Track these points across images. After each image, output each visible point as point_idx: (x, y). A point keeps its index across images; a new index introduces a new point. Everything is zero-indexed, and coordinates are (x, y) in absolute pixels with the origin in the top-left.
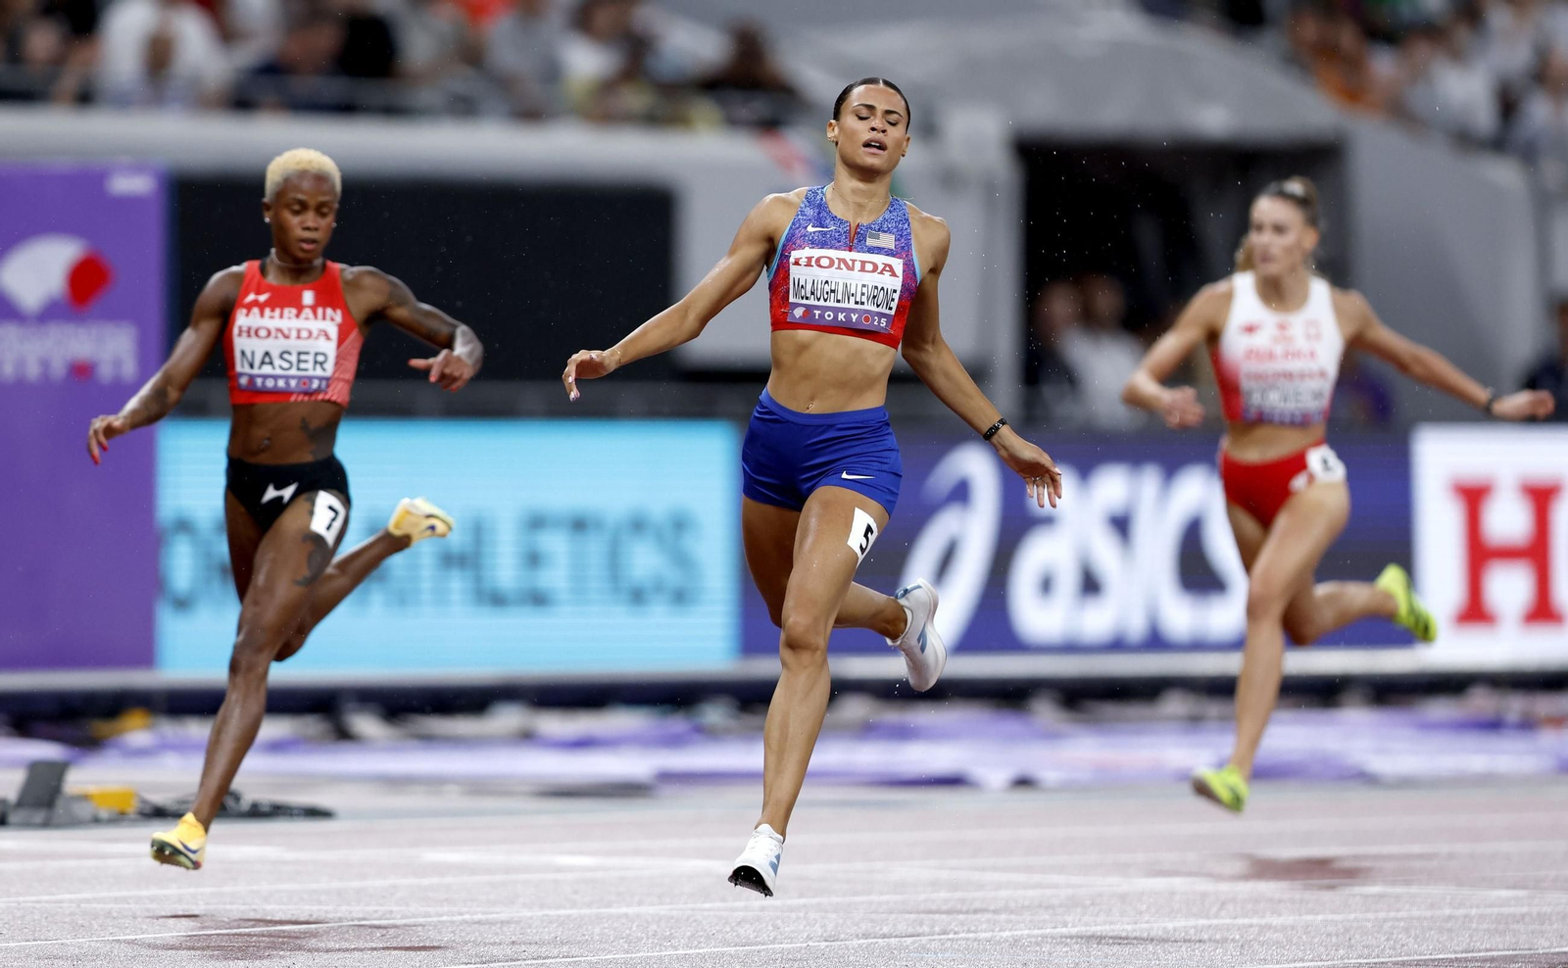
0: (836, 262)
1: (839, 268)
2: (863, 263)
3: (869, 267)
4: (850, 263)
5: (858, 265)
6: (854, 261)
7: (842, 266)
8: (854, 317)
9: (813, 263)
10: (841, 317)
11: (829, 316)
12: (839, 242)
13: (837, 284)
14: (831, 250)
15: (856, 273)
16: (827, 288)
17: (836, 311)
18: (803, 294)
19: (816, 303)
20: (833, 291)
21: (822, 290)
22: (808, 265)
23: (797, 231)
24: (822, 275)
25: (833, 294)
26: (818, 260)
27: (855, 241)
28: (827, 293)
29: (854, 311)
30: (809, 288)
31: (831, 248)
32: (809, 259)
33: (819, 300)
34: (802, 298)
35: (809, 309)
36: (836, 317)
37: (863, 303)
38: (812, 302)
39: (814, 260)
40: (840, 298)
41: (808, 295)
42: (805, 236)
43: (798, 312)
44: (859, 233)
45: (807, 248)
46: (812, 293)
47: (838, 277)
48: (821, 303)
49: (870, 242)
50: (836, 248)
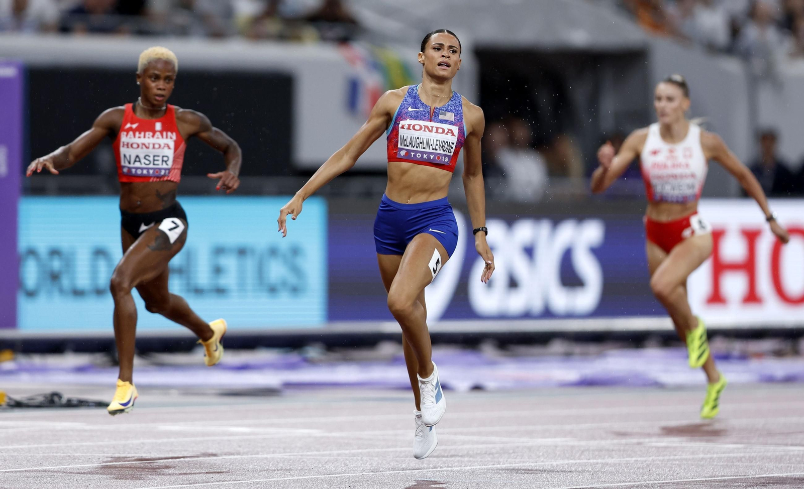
0: (423, 127)
1: (425, 131)
2: (437, 128)
3: (440, 131)
4: (431, 128)
5: (434, 130)
6: (432, 127)
7: (426, 130)
8: (432, 157)
9: (411, 128)
10: (425, 156)
11: (419, 156)
12: (425, 117)
13: (423, 139)
14: (421, 121)
15: (433, 134)
16: (418, 141)
17: (422, 153)
18: (405, 143)
19: (412, 149)
20: (421, 143)
21: (416, 142)
22: (409, 129)
23: (403, 110)
24: (416, 134)
25: (421, 144)
26: (414, 126)
27: (433, 117)
28: (418, 144)
29: (432, 153)
30: (409, 140)
31: (421, 120)
32: (409, 125)
33: (413, 147)
34: (405, 146)
35: (408, 152)
36: (422, 156)
37: (436, 150)
38: (410, 148)
39: (411, 126)
40: (425, 146)
41: (408, 144)
42: (407, 113)
43: (403, 153)
44: (435, 112)
45: (408, 120)
46: (410, 144)
47: (424, 135)
48: (415, 149)
49: (441, 117)
50: (423, 120)
